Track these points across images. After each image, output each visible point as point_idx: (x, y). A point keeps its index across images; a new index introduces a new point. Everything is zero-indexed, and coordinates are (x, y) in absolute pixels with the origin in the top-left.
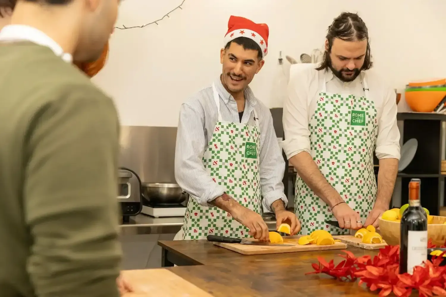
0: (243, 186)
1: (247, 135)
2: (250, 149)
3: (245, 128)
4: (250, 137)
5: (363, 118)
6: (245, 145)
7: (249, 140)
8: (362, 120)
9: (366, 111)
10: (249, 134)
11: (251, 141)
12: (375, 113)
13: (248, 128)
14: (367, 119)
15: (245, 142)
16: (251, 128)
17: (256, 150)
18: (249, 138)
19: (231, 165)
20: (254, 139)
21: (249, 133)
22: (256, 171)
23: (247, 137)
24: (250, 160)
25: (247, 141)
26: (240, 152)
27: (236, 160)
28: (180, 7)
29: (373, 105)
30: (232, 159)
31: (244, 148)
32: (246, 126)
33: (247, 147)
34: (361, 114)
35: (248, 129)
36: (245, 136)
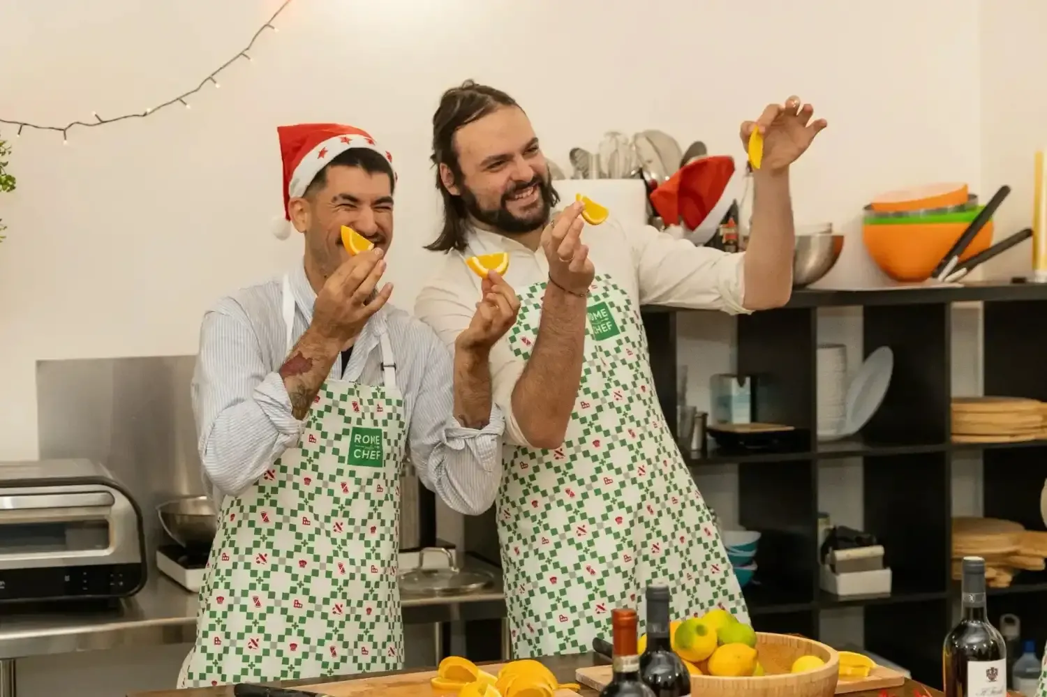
0: (333, 535)
1: (357, 410)
2: (364, 444)
3: (351, 392)
4: (363, 414)
5: (606, 319)
6: (351, 433)
7: (359, 421)
8: (607, 323)
9: (607, 301)
10: (361, 407)
11: (367, 424)
12: (625, 297)
13: (358, 392)
14: (618, 318)
15: (349, 427)
16: (366, 392)
17: (381, 445)
18: (360, 416)
19: (308, 481)
20: (375, 418)
21: (361, 403)
22: (376, 497)
23: (355, 416)
24: (364, 472)
25: (354, 424)
26: (336, 451)
27: (320, 471)
28: (246, 53)
29: (612, 282)
30: (309, 467)
31: (346, 440)
32: (356, 387)
33: (356, 439)
34: (599, 310)
35: (358, 396)
36: (350, 412)
